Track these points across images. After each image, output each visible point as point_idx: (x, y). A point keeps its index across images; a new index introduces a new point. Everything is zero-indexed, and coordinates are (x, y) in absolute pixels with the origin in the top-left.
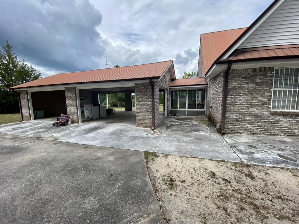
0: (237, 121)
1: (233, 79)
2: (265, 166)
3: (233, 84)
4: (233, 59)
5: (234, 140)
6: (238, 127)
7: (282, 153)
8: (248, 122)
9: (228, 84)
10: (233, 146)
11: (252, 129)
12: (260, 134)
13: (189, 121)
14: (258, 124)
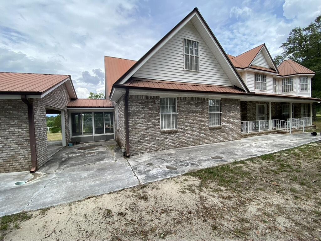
0: (139, 142)
1: (132, 103)
2: (157, 181)
3: (132, 108)
4: (130, 86)
5: (137, 161)
6: (140, 147)
7: (169, 164)
8: (147, 141)
9: (128, 108)
10: (135, 168)
11: (150, 147)
12: (156, 151)
13: (95, 148)
14: (154, 142)
